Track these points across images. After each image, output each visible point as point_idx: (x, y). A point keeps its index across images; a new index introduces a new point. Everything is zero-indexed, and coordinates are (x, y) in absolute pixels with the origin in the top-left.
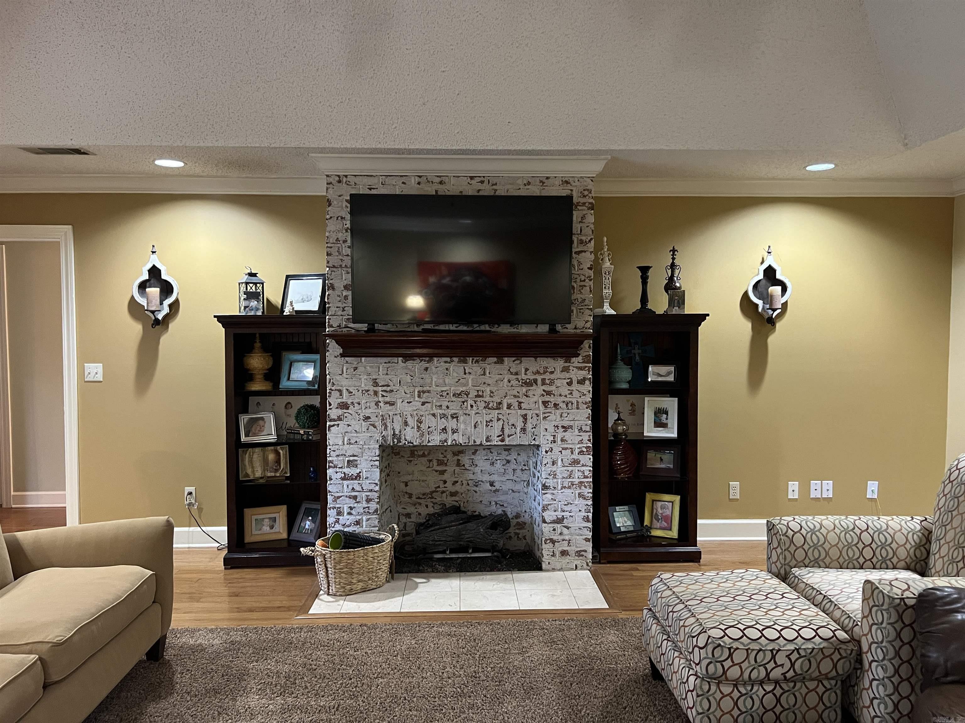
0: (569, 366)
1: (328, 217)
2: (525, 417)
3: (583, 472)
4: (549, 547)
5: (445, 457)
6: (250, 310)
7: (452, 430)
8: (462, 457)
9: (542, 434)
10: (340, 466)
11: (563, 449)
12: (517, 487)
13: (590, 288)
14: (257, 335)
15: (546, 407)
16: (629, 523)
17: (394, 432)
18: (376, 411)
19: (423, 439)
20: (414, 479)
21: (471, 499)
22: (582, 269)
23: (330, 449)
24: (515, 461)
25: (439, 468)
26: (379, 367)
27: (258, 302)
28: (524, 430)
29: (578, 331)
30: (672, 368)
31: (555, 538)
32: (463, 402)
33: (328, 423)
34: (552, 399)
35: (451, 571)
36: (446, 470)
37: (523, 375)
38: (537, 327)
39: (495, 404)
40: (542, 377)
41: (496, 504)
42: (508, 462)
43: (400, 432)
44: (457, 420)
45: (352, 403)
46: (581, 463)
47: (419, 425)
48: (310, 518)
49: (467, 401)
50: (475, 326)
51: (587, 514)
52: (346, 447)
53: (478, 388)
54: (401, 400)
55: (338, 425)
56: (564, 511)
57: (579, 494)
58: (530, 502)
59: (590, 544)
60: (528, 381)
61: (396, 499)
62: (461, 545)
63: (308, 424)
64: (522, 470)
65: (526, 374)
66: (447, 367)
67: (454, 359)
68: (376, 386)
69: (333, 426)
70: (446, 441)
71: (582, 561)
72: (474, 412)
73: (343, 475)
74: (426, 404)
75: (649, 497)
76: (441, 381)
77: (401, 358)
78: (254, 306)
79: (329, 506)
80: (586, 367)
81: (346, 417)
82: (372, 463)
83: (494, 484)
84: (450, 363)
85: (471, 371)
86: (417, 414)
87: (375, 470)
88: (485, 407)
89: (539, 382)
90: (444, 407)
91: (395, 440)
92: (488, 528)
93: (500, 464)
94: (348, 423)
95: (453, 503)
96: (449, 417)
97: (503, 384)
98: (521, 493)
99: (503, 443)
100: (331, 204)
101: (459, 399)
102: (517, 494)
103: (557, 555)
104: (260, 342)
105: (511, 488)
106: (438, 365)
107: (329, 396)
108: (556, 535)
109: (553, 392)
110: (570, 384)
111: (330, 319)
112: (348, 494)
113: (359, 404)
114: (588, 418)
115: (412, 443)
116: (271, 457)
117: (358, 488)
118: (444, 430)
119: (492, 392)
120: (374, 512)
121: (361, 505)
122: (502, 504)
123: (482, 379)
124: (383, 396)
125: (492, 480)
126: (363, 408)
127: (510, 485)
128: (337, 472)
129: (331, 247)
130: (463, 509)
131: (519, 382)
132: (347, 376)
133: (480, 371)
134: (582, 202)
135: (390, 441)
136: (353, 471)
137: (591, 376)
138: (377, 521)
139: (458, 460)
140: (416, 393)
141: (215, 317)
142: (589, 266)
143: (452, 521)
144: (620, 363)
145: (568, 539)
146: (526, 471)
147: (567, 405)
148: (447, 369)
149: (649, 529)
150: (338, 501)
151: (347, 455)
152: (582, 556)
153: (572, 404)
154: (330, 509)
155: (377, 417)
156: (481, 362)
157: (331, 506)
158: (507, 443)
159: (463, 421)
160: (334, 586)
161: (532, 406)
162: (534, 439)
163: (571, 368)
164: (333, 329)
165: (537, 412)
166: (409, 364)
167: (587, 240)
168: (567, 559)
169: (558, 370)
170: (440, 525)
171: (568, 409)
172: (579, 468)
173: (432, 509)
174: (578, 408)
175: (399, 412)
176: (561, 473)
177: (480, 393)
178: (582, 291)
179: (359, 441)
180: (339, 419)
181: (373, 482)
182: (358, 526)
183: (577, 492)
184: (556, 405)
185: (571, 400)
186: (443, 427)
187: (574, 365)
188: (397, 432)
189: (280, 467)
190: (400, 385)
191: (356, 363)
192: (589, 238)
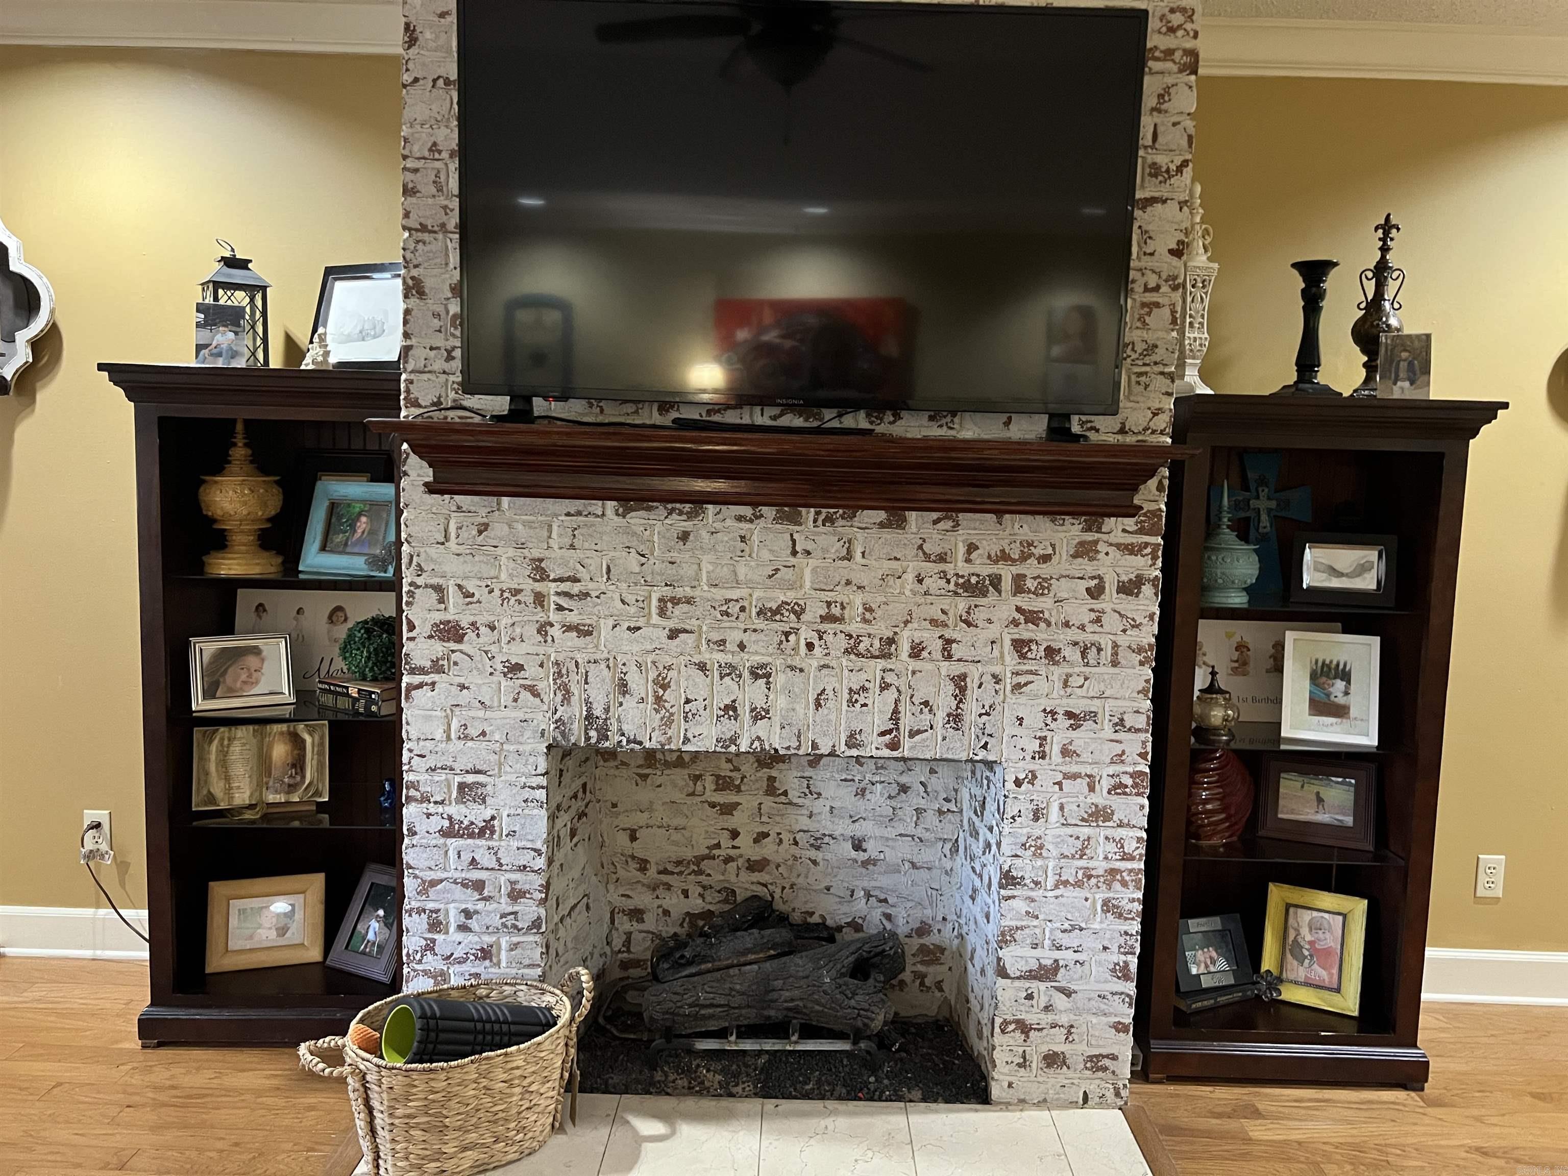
0: (1096, 542)
1: (407, 78)
2: (960, 683)
3: (1120, 843)
4: (1012, 1042)
5: (736, 769)
6: (211, 355)
7: (752, 711)
8: (781, 771)
9: (1009, 731)
10: (439, 799)
11: (1066, 776)
12: (927, 855)
13: (1173, 312)
14: (239, 427)
15: (1023, 656)
16: (1222, 964)
17: (589, 710)
18: (541, 650)
19: (670, 733)
20: (651, 822)
21: (801, 880)
22: (1152, 254)
23: (410, 750)
24: (922, 789)
25: (719, 798)
26: (550, 526)
27: (236, 333)
28: (955, 719)
29: (1130, 439)
30: (1371, 555)
31: (1031, 1018)
32: (787, 634)
33: (406, 679)
34: (1041, 635)
35: (739, 1089)
36: (739, 804)
37: (961, 563)
38: (1007, 423)
39: (877, 644)
40: (1015, 570)
41: (868, 895)
42: (904, 789)
43: (607, 710)
44: (768, 683)
45: (473, 624)
46: (1115, 818)
47: (661, 692)
48: (381, 912)
49: (796, 631)
50: (828, 414)
51: (1123, 958)
52: (456, 745)
53: (829, 596)
54: (611, 622)
55: (433, 684)
56: (1059, 948)
57: (1106, 903)
58: (958, 896)
59: (1129, 1039)
60: (974, 580)
61: (605, 871)
62: (769, 1017)
63: (372, 670)
64: (940, 812)
65: (968, 561)
66: (743, 533)
67: (765, 510)
68: (542, 580)
69: (420, 686)
70: (733, 740)
71: (1103, 1084)
72: (815, 664)
73: (446, 823)
74: (682, 636)
75: (1277, 894)
76: (725, 572)
77: (614, 503)
78: (224, 346)
79: (406, 906)
80: (1147, 545)
81: (456, 664)
82: (527, 793)
83: (864, 845)
84: (751, 521)
85: (810, 546)
86: (654, 663)
87: (536, 812)
88: (847, 651)
89: (1007, 584)
90: (731, 646)
91: (593, 733)
92: (843, 975)
93: (882, 794)
94: (462, 680)
95: (754, 887)
96: (746, 674)
97: (902, 587)
98: (934, 871)
99: (895, 754)
100: (416, 40)
101: (775, 625)
102: (924, 874)
103: (1034, 1065)
104: (246, 445)
105: (909, 857)
106: (718, 525)
107: (408, 603)
108: (1035, 1010)
109: (1047, 615)
110: (1096, 592)
111: (411, 382)
112: (458, 875)
113: (492, 628)
114: (1143, 691)
115: (640, 743)
116: (280, 751)
117: (486, 860)
118: (731, 709)
119: (870, 610)
120: (529, 928)
121: (495, 905)
122: (882, 897)
123: (843, 570)
124: (560, 608)
125: (858, 834)
126: (504, 640)
127: (905, 850)
128: (428, 815)
129: (416, 171)
130: (779, 905)
131: (948, 582)
132: (461, 549)
133: (837, 548)
134: (1162, 48)
135: (577, 734)
136: (476, 814)
137: (1158, 573)
138: (539, 950)
139: (771, 779)
140: (654, 603)
141: (101, 367)
142: (1174, 246)
143: (749, 951)
144: (1228, 536)
145: (1066, 1025)
146: (950, 815)
147: (1084, 654)
148: (743, 539)
149: (1275, 981)
150: (432, 891)
151: (458, 767)
152: (1105, 1069)
153: (1099, 650)
154: (410, 912)
155: (541, 665)
156: (841, 522)
157: (414, 904)
158: (906, 754)
159: (784, 688)
160: (390, 1162)
161: (984, 651)
162: (985, 746)
163: (1101, 547)
164: (418, 411)
165: (997, 669)
166: (637, 519)
167: (1173, 167)
168: (1060, 1076)
169: (1064, 551)
170: (714, 960)
171: (1087, 665)
172: (1110, 832)
173: (700, 901)
174: (1115, 664)
175: (605, 655)
176: (1056, 845)
177: (836, 611)
178: (1147, 319)
179: (492, 732)
180: (437, 667)
181: (529, 845)
182: (487, 963)
183: (1100, 896)
184: (1051, 653)
185: (1096, 638)
186: (728, 701)
187: (1112, 538)
188: (598, 711)
189: (303, 777)
190: (608, 579)
191: (483, 512)
192: (1178, 161)
